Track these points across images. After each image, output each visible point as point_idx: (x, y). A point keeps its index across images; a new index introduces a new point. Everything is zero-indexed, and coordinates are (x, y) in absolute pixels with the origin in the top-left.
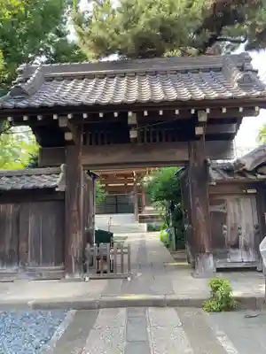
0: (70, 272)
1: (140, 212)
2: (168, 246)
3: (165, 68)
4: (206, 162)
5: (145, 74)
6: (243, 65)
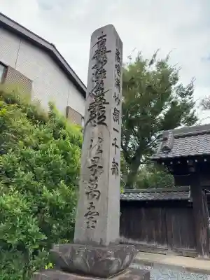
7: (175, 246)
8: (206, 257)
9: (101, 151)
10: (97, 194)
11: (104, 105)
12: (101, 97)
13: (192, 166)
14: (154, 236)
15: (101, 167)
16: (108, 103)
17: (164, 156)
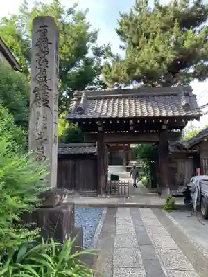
0: (100, 194)
1: (127, 164)
2: (147, 186)
3: (149, 94)
4: (168, 142)
5: (138, 97)
6: (188, 93)
7: (81, 190)
8: (104, 195)
9: (46, 128)
10: (43, 158)
11: (47, 91)
12: (44, 83)
13: (100, 126)
14: (64, 184)
15: (45, 139)
16: (50, 90)
17: (78, 116)
